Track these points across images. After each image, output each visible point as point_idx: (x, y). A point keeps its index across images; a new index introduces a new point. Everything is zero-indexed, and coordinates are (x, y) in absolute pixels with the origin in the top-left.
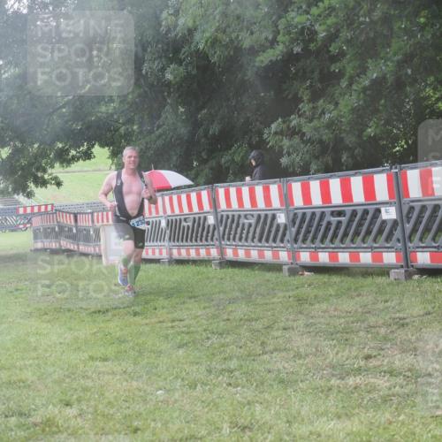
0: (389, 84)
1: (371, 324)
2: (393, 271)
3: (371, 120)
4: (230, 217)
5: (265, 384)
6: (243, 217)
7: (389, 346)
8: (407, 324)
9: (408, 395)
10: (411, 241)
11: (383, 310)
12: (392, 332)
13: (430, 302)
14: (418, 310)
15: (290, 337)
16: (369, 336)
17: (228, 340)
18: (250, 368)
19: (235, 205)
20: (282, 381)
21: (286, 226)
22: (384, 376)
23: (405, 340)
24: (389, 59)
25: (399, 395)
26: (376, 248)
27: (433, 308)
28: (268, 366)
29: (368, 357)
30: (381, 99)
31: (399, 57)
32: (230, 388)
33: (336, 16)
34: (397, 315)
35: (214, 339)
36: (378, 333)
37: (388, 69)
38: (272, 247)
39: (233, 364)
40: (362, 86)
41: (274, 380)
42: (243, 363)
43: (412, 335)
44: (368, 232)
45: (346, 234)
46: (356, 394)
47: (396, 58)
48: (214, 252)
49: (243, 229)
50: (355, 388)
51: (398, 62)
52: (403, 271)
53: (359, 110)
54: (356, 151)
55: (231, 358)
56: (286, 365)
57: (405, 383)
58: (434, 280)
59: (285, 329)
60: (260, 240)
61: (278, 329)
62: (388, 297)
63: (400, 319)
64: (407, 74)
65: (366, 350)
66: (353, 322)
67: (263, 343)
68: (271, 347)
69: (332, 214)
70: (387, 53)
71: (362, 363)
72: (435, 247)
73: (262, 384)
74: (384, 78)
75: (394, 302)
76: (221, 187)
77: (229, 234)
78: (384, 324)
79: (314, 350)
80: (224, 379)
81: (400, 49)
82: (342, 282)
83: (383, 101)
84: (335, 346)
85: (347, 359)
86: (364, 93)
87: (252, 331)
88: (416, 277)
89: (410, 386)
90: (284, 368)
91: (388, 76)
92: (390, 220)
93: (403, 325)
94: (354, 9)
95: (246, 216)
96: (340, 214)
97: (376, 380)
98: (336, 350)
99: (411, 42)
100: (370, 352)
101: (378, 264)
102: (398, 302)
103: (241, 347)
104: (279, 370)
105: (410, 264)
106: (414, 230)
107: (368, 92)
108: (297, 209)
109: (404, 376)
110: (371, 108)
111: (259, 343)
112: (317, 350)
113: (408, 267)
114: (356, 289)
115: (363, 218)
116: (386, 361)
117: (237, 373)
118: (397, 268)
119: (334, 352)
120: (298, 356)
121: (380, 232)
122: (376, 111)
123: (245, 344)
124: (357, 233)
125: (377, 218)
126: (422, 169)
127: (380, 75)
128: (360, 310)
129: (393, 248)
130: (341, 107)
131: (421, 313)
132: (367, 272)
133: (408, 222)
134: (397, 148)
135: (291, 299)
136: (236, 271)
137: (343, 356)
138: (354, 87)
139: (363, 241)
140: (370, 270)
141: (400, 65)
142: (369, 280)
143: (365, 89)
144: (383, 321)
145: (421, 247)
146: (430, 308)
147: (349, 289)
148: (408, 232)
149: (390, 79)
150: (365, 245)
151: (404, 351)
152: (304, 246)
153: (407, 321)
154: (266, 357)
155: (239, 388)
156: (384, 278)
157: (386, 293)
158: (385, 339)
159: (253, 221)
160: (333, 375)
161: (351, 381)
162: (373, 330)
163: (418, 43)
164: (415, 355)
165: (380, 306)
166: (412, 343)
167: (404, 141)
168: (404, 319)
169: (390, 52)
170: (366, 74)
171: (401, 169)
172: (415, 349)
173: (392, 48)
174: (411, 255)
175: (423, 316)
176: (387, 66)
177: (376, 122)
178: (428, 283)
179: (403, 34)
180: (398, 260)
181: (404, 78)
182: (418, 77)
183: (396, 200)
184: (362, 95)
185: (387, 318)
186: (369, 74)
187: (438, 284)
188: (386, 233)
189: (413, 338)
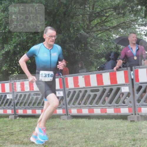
0: (11, 53)
1: (1, 134)
2: (10, 116)
3: (4, 65)
7: (6, 142)
8: (13, 134)
10: (17, 106)
11: (6, 130)
12: (8, 137)
13: (22, 127)
14: (17, 129)
23: (12, 140)
24: (12, 45)
26: (5, 108)
27: (23, 129)
30: (8, 58)
31: (15, 44)
34: (10, 131)
36: (3, 138)
37: (11, 48)
43: (15, 138)
44: (2, 103)
51: (15, 46)
52: (13, 116)
58: (24, 119)
62: (8, 125)
64: (17, 50)
70: (11, 43)
72: (24, 108)
75: (10, 127)
81: (15, 42)
83: (9, 59)
86: (3, 56)
88: (18, 118)
91: (11, 50)
92: (10, 99)
93: (12, 135)
99: (19, 40)
101: (5, 114)
102: (11, 126)
105: (16, 114)
106: (18, 102)
107: (4, 55)
110: (5, 61)
115: (1, 98)
118: (12, 115)
121: (7, 102)
122: (7, 62)
125: (6, 98)
126: (21, 82)
127: (8, 50)
129: (10, 108)
131: (19, 130)
134: (15, 74)
140: (2, 116)
141: (15, 47)
142: (2, 119)
143: (3, 54)
144: (5, 133)
145: (20, 108)
146: (21, 129)
148: (15, 104)
150: (1, 107)
151: (11, 144)
153: (14, 133)
156: (7, 118)
158: (6, 140)
162: (2, 137)
163: (22, 40)
164: (15, 145)
165: (5, 128)
166: (15, 141)
167: (17, 72)
168: (13, 132)
169: (12, 42)
170: (3, 49)
171: (14, 82)
172: (15, 143)
173: (13, 41)
174: (16, 111)
175: (19, 131)
176: (11, 47)
177: (6, 65)
178: (22, 120)
179: (16, 37)
180: (12, 112)
181: (16, 51)
182: (21, 51)
183: (12, 92)
184: (2, 56)
185: (7, 132)
186: (4, 49)
187: (25, 120)
188: (8, 103)
189: (15, 139)
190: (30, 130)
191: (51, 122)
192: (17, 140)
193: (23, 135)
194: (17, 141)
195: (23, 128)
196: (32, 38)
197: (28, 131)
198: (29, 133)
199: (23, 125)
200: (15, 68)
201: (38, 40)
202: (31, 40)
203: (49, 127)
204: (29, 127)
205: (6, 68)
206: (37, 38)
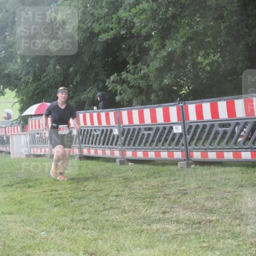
0: (178, 55)
1: (167, 193)
2: (179, 162)
3: (167, 75)
4: (86, 130)
5: (105, 228)
6: (93, 130)
7: (176, 206)
8: (187, 193)
9: (187, 235)
10: (190, 146)
11: (173, 185)
12: (179, 198)
14: (193, 185)
15: (120, 201)
16: (166, 200)
17: (83, 202)
18: (96, 219)
19: (89, 124)
20: (114, 227)
21: (118, 136)
22: (173, 224)
23: (186, 202)
24: (178, 40)
25: (182, 235)
26: (170, 149)
27: (202, 184)
28: (107, 218)
29: (164, 213)
30: (173, 63)
31: (184, 39)
32: (84, 230)
33: (146, 14)
34: (182, 188)
35: (76, 202)
36: (170, 199)
37: (178, 46)
38: (110, 148)
39: (86, 216)
40: (162, 55)
41: (110, 226)
42: (92, 216)
43: (190, 200)
44: (166, 140)
45: (153, 141)
46: (157, 234)
47: (182, 40)
48: (76, 151)
49: (93, 137)
50: (157, 230)
51: (184, 42)
52: (185, 162)
53: (160, 69)
54: (159, 93)
55: (85, 213)
56: (117, 217)
57: (185, 227)
58: (203, 168)
59: (117, 196)
60: (103, 144)
61: (113, 196)
62: (177, 177)
63: (183, 190)
64: (188, 49)
65: (163, 209)
66: (156, 192)
67: (104, 204)
68: (108, 207)
69: (145, 129)
70: (177, 37)
71: (161, 216)
72: (204, 149)
73: (103, 228)
74: (175, 51)
75: (180, 181)
76: (81, 113)
77: (86, 140)
78: (174, 193)
79: (133, 208)
80: (81, 225)
81: (185, 35)
82: (150, 168)
83: (174, 65)
84: (145, 206)
85: (152, 214)
86: (164, 59)
87: (98, 197)
88: (193, 166)
89: (188, 230)
90: (116, 219)
91: (177, 50)
92: (178, 133)
93: (185, 194)
94: (156, 10)
95: (95, 130)
96: (150, 129)
97: (169, 226)
98: (146, 208)
99: (191, 31)
100: (165, 210)
101: (171, 158)
102: (182, 180)
103: (91, 207)
104: (112, 220)
105: (189, 158)
106: (192, 139)
107: (166, 59)
108: (124, 126)
109: (185, 223)
110: (167, 68)
111: (102, 204)
112: (135, 208)
113: (188, 160)
114: (158, 173)
115: (163, 132)
116: (175, 215)
117: (88, 222)
118: (182, 161)
119: (145, 209)
120: (124, 211)
121: (173, 139)
122: (171, 70)
123: (94, 205)
124: (159, 141)
125: (171, 132)
126: (197, 104)
127: (173, 49)
128: (160, 185)
129: (180, 149)
130: (150, 67)
131: (195, 187)
132: (164, 163)
133: (189, 135)
134: (183, 92)
135: (121, 178)
136: (89, 162)
137: (150, 212)
138: (158, 56)
139: (163, 145)
140: (167, 162)
141: (185, 44)
142: (166, 168)
143: (164, 57)
144: (173, 191)
145: (197, 149)
146: (200, 184)
147: (154, 173)
148: (188, 140)
149: (179, 52)
150: (164, 148)
151: (185, 209)
152: (129, 148)
153: (188, 191)
154: (106, 212)
155: (89, 231)
156: (174, 167)
157: (175, 175)
158: (175, 202)
159: (99, 133)
160: (144, 223)
161: (154, 226)
162: (168, 197)
163: (195, 31)
164: (192, 211)
165: (172, 183)
166: (190, 204)
167: (187, 88)
168: (185, 190)
169: (179, 36)
170: (164, 49)
171: (185, 104)
172: (192, 208)
173: (180, 34)
174: (190, 154)
175: (196, 189)
176: (177, 44)
177: (169, 76)
178: (200, 170)
179: (186, 26)
180: (182, 156)
181: (186, 51)
182: (194, 51)
183: (181, 122)
184: (162, 60)
185: (176, 189)
186: (166, 49)
187: (205, 170)
188: (176, 140)
189: (191, 202)
190: (215, 186)
191: (250, 173)
192: (194, 203)
193: (204, 195)
194: (195, 205)
195: (202, 182)
196: (212, 27)
197: (213, 188)
198: (214, 193)
199: (203, 177)
200: (184, 81)
201: (224, 31)
202: (211, 30)
203: (248, 182)
204: (214, 181)
205: (170, 81)
206: (222, 28)
